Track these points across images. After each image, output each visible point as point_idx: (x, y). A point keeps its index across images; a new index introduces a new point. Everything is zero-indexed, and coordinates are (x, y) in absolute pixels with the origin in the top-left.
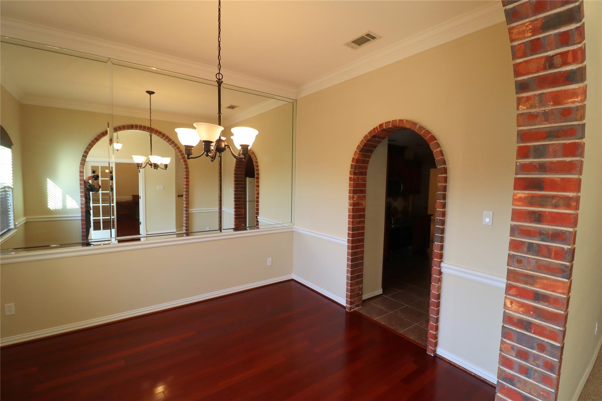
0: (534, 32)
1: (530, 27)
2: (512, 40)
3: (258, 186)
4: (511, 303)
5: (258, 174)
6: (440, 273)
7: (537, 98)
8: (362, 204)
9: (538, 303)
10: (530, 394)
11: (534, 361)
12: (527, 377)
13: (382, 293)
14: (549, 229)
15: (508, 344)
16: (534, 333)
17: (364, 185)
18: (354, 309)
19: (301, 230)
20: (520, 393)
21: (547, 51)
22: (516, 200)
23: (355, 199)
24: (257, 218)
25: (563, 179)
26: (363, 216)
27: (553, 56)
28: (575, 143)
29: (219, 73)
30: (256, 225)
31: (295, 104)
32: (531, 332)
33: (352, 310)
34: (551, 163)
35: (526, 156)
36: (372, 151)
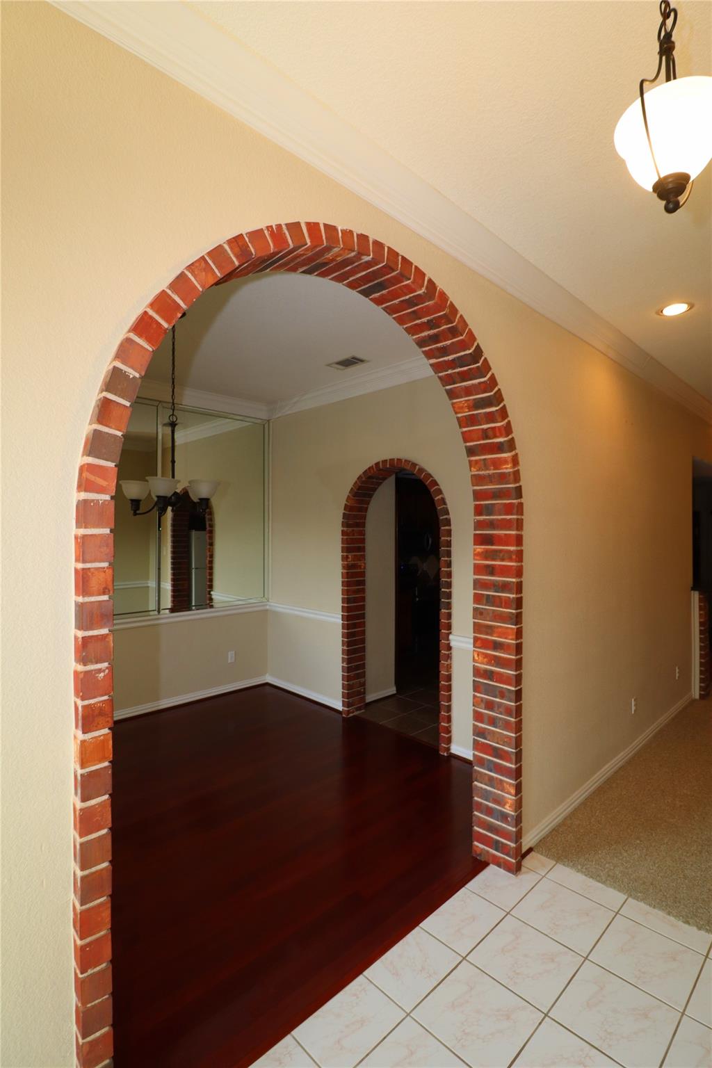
0: (470, 409)
1: (466, 405)
2: (456, 413)
3: (212, 544)
4: (478, 655)
5: (212, 526)
6: (449, 648)
7: (482, 462)
8: (360, 566)
9: (496, 652)
10: (498, 743)
11: (498, 709)
12: (494, 727)
13: (395, 692)
14: (499, 580)
15: (479, 697)
16: (496, 682)
17: (363, 541)
18: (354, 714)
19: (279, 607)
20: (491, 745)
21: (481, 425)
22: (476, 555)
23: (350, 560)
24: (210, 594)
25: (506, 535)
26: (363, 583)
27: (487, 429)
28: (512, 503)
29: (173, 415)
30: (208, 603)
31: (266, 426)
32: (493, 681)
33: (351, 715)
34: (497, 520)
35: (480, 514)
36: (371, 496)
